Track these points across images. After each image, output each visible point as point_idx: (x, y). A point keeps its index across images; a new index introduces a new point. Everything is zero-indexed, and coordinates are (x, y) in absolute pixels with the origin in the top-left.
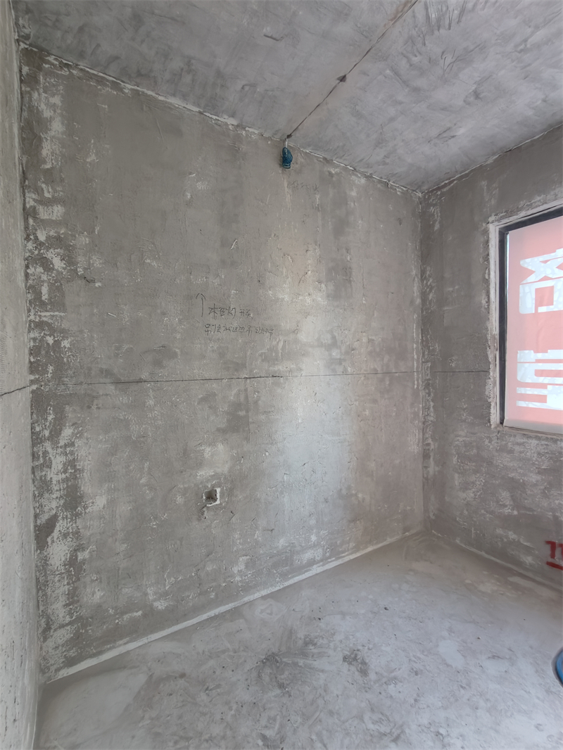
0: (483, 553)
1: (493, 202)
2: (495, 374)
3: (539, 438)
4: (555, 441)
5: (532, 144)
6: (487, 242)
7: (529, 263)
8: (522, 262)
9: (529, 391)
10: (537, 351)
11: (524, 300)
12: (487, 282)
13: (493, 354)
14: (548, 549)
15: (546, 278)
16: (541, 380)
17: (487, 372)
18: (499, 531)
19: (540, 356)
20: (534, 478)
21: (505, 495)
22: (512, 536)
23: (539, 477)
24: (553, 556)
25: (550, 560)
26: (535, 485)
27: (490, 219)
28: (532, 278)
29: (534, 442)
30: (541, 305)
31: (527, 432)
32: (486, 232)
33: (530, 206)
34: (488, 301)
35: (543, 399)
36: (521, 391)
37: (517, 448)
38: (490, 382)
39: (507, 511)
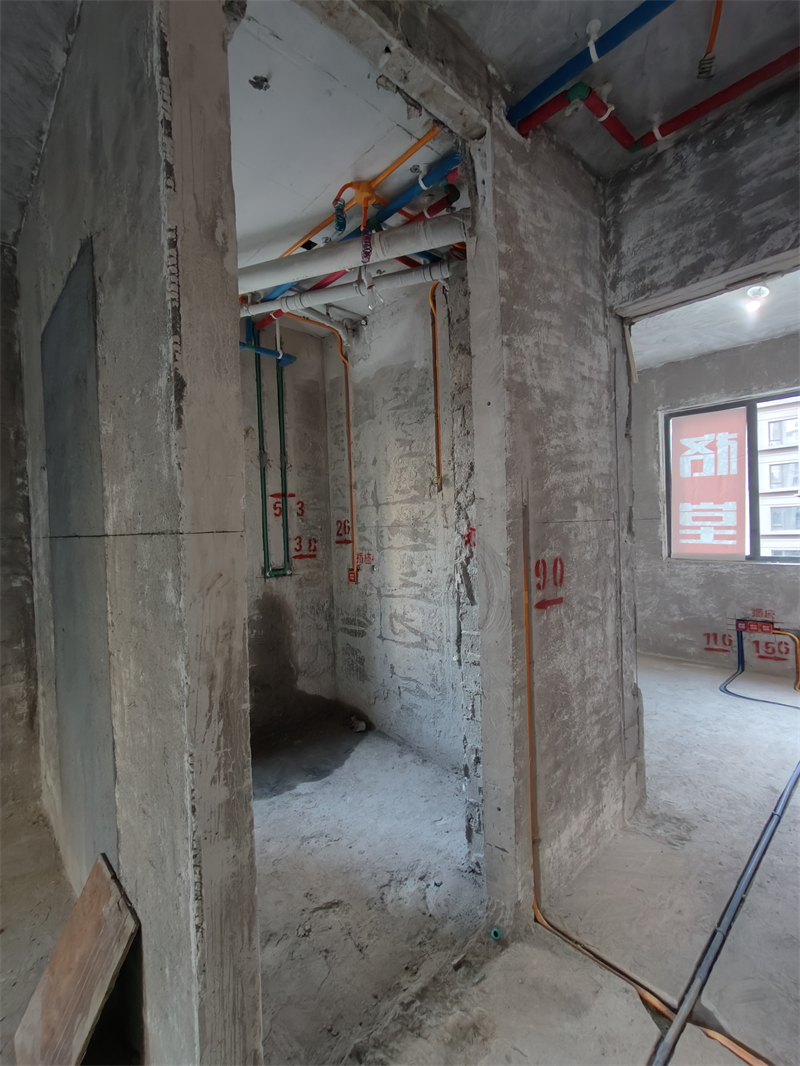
0: (660, 655)
1: (661, 396)
2: (664, 520)
3: (696, 564)
4: (708, 565)
5: (687, 361)
6: (657, 424)
7: (685, 442)
8: (681, 441)
9: (688, 532)
10: (693, 504)
11: (683, 468)
12: (658, 453)
13: (662, 506)
14: (705, 639)
15: (698, 454)
16: (697, 523)
17: (659, 519)
18: (671, 635)
19: (695, 507)
20: (694, 591)
21: (674, 608)
22: (680, 636)
23: (698, 590)
24: (708, 643)
25: (708, 646)
26: (695, 597)
27: (659, 408)
28: (688, 453)
29: (694, 566)
30: (696, 472)
31: (689, 561)
32: (656, 417)
33: (687, 404)
34: (659, 467)
35: (697, 537)
36: (683, 532)
37: (682, 573)
38: (661, 526)
39: (676, 619)
